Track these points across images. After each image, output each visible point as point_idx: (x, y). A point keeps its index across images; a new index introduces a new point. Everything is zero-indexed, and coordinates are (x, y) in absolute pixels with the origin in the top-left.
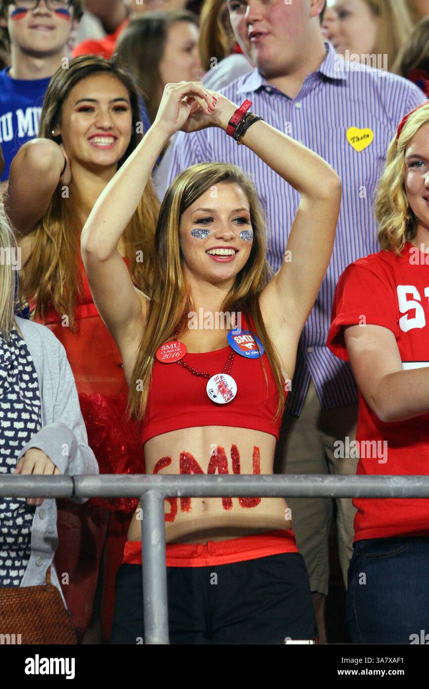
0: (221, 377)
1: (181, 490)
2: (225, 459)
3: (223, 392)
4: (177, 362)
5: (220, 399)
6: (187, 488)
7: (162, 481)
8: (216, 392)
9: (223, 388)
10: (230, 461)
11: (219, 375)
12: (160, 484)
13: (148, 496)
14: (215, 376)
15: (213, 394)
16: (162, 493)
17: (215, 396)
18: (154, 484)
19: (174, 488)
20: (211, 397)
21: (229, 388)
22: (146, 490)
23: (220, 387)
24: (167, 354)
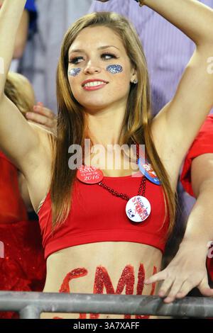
0: (138, 199)
1: (55, 306)
2: (132, 278)
3: (140, 212)
4: (97, 184)
5: (137, 218)
6: (60, 304)
7: (39, 298)
8: (134, 212)
9: (139, 208)
10: (136, 280)
11: (137, 197)
12: (37, 300)
13: (27, 310)
14: (133, 198)
15: (131, 213)
16: (39, 308)
17: (133, 216)
18: (31, 300)
19: (49, 304)
20: (129, 216)
21: (145, 208)
22: (25, 305)
23: (137, 207)
24: (88, 176)
